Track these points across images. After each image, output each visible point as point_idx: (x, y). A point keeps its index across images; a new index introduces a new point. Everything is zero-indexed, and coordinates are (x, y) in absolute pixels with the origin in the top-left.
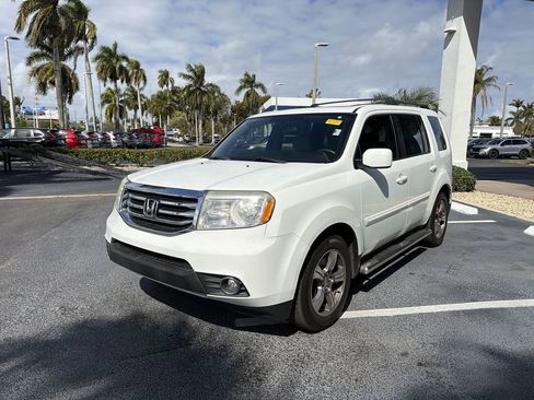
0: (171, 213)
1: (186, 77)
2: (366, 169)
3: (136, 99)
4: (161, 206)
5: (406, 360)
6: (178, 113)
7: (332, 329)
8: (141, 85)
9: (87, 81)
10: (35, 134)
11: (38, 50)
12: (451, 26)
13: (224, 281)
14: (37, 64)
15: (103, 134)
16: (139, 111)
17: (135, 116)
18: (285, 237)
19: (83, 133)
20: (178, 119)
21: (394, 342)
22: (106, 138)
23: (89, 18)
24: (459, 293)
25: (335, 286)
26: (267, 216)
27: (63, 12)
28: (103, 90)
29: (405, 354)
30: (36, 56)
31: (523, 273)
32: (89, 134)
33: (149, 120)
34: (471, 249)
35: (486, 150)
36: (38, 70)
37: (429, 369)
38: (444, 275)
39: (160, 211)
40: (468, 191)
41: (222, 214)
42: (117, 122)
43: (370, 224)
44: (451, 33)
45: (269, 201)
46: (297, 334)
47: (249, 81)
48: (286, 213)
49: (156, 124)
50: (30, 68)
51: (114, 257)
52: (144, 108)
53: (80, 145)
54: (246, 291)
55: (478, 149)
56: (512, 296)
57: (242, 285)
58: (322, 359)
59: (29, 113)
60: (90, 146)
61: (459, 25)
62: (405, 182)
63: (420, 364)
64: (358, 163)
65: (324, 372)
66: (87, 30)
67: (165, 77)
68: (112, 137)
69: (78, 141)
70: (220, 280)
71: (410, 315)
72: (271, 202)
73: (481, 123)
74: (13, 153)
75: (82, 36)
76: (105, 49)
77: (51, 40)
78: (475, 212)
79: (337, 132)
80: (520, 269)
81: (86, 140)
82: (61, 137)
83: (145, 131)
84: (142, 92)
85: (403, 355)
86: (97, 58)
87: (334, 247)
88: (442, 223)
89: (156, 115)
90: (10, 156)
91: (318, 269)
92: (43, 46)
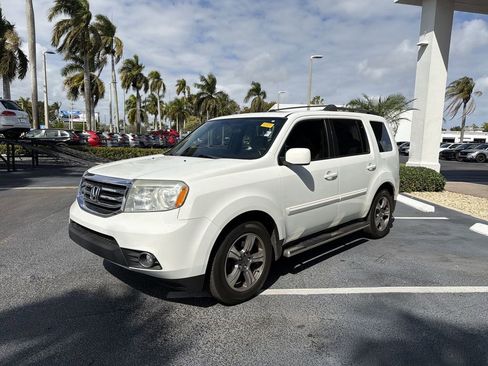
0: (110, 198)
1: (199, 86)
2: (289, 165)
3: (156, 104)
4: (102, 192)
5: (299, 331)
6: (192, 117)
7: (248, 303)
8: (161, 93)
9: (113, 89)
10: (62, 135)
11: (71, 62)
12: (424, 40)
13: (143, 255)
14: (71, 74)
15: (123, 135)
16: (159, 116)
17: (155, 119)
18: (196, 220)
19: (104, 134)
20: (193, 123)
21: (297, 317)
22: (125, 138)
23: (116, 35)
24: (378, 278)
25: (254, 267)
26: (180, 202)
27: (93, 30)
28: (127, 97)
29: (302, 327)
30: (71, 68)
31: (448, 264)
32: (110, 135)
33: (169, 123)
34: (410, 242)
35: (474, 155)
36: (72, 79)
37: (316, 340)
38: (371, 263)
39: (102, 196)
40: (437, 191)
41: (144, 200)
42: (139, 125)
43: (292, 213)
44: (424, 46)
45: (184, 189)
46: (215, 307)
47: (256, 90)
48: (198, 200)
49: (174, 127)
50: (65, 78)
51: (72, 236)
52: (164, 114)
53: (100, 144)
54: (159, 264)
55: (466, 153)
56: (425, 283)
57: (155, 260)
58: (227, 327)
59: (66, 117)
60: (109, 145)
61: (430, 39)
62: (334, 178)
63: (310, 335)
64: (281, 160)
65: (223, 337)
66: (114, 45)
67: (182, 85)
68: (131, 138)
69: (99, 141)
70: (138, 255)
71: (323, 295)
72: (185, 190)
73: (475, 128)
74: (40, 150)
75: (109, 50)
76: (129, 62)
77: (82, 54)
78: (431, 209)
79: (268, 134)
80: (447, 261)
81: (106, 140)
82: (83, 137)
83: (163, 133)
84: (162, 99)
85: (299, 327)
86: (124, 69)
87: (251, 231)
88: (385, 217)
89: (173, 119)
90: (37, 153)
91: (233, 249)
92: (76, 59)
